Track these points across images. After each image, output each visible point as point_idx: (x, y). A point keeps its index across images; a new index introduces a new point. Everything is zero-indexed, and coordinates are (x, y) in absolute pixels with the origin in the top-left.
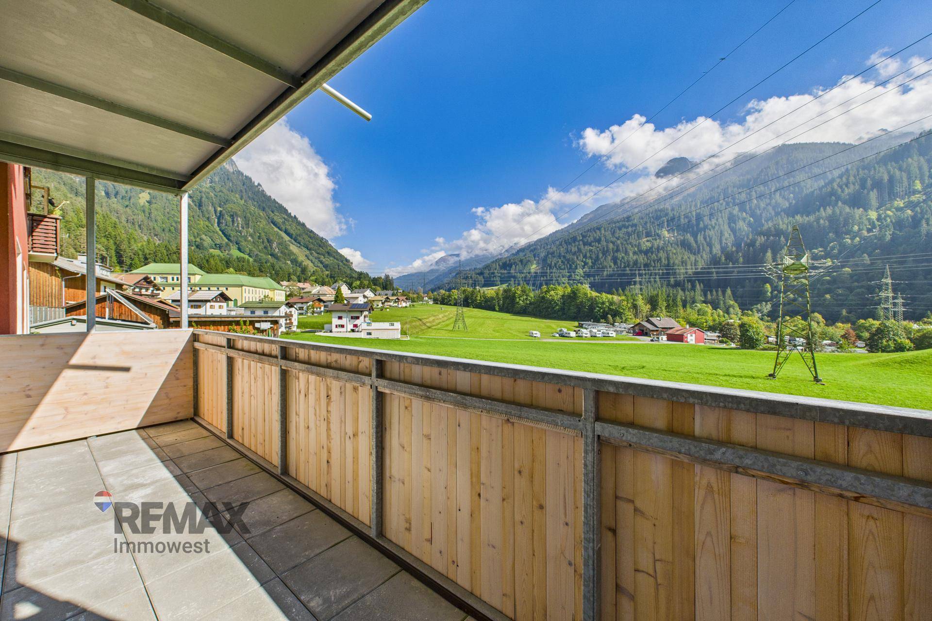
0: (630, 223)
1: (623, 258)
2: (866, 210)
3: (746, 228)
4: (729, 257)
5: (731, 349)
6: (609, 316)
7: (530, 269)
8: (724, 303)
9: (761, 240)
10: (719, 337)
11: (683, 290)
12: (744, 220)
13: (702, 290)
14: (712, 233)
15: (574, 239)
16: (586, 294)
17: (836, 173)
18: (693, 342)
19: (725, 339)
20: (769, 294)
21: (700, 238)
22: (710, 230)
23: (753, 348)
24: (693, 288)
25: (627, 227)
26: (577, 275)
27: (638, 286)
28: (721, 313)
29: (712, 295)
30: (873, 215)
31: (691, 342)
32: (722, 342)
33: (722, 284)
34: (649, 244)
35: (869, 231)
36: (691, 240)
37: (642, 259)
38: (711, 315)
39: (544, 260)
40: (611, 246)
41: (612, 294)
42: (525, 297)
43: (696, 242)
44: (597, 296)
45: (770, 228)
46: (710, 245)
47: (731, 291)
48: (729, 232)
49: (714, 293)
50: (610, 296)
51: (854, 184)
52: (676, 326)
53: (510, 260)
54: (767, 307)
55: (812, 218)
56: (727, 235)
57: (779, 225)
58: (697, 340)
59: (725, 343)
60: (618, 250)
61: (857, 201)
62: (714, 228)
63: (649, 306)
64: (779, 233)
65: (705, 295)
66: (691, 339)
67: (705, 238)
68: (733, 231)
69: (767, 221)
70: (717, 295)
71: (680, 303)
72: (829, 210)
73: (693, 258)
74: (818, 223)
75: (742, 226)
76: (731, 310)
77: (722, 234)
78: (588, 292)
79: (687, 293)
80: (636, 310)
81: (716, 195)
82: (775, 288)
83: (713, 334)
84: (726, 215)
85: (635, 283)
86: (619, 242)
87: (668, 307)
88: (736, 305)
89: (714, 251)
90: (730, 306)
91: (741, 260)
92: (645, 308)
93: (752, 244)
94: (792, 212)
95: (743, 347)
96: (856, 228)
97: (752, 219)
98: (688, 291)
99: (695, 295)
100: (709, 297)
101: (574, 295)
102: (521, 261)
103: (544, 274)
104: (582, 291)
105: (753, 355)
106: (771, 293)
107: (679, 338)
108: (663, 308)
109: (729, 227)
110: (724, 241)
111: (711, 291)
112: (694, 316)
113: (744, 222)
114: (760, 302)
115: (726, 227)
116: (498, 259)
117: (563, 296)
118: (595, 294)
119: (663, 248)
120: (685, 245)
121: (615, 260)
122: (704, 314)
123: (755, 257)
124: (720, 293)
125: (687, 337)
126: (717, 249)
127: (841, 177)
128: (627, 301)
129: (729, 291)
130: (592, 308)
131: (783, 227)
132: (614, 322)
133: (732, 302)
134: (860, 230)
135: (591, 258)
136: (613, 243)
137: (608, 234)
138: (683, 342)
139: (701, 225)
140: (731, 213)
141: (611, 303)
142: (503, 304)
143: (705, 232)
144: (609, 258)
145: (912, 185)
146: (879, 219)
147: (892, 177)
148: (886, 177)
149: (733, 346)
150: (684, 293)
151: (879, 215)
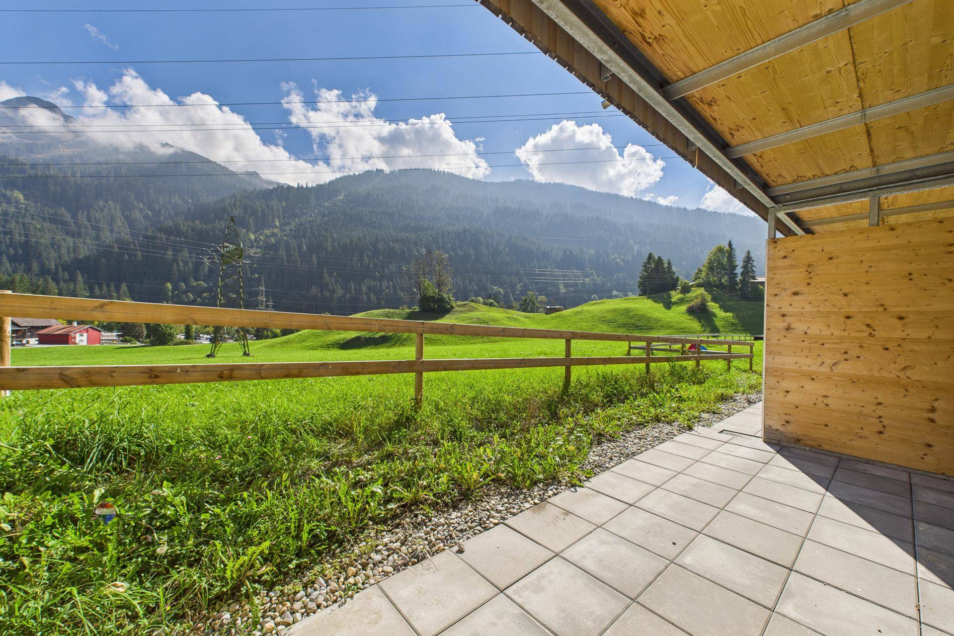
2: (246, 231)
3: (143, 221)
9: (161, 237)
10: (119, 336)
12: (141, 211)
13: (85, 283)
14: (98, 215)
17: (227, 195)
18: (85, 343)
19: (128, 338)
20: (170, 293)
21: (82, 217)
22: (97, 211)
23: (165, 344)
24: (72, 279)
29: (101, 290)
31: (81, 344)
32: (125, 341)
33: (116, 278)
35: (250, 248)
36: (68, 217)
43: (76, 222)
45: (170, 227)
46: (97, 228)
47: (127, 286)
48: (123, 219)
49: (105, 288)
51: (239, 207)
52: (56, 324)
55: (208, 226)
56: (119, 223)
57: (179, 226)
58: (90, 341)
59: (129, 341)
61: (242, 222)
62: (102, 210)
64: (179, 233)
65: (91, 288)
66: (81, 339)
67: (89, 220)
68: (128, 219)
69: (167, 219)
70: (109, 290)
72: (223, 225)
73: (70, 241)
74: (214, 232)
75: (137, 215)
77: (112, 220)
79: (62, 284)
82: (175, 288)
83: (110, 334)
94: (191, 216)
95: (153, 344)
97: (150, 212)
98: (64, 282)
99: (75, 288)
100: (97, 291)
105: (167, 350)
106: (172, 292)
109: (123, 214)
110: (116, 229)
111: (100, 285)
113: (142, 213)
115: (119, 213)
120: (54, 219)
124: (113, 288)
125: (75, 338)
127: (230, 197)
129: (124, 287)
131: (184, 228)
138: (67, 343)
143: (89, 212)
145: (274, 221)
146: (256, 240)
147: (263, 211)
148: (260, 209)
149: (139, 344)
150: (58, 284)
151: (256, 238)
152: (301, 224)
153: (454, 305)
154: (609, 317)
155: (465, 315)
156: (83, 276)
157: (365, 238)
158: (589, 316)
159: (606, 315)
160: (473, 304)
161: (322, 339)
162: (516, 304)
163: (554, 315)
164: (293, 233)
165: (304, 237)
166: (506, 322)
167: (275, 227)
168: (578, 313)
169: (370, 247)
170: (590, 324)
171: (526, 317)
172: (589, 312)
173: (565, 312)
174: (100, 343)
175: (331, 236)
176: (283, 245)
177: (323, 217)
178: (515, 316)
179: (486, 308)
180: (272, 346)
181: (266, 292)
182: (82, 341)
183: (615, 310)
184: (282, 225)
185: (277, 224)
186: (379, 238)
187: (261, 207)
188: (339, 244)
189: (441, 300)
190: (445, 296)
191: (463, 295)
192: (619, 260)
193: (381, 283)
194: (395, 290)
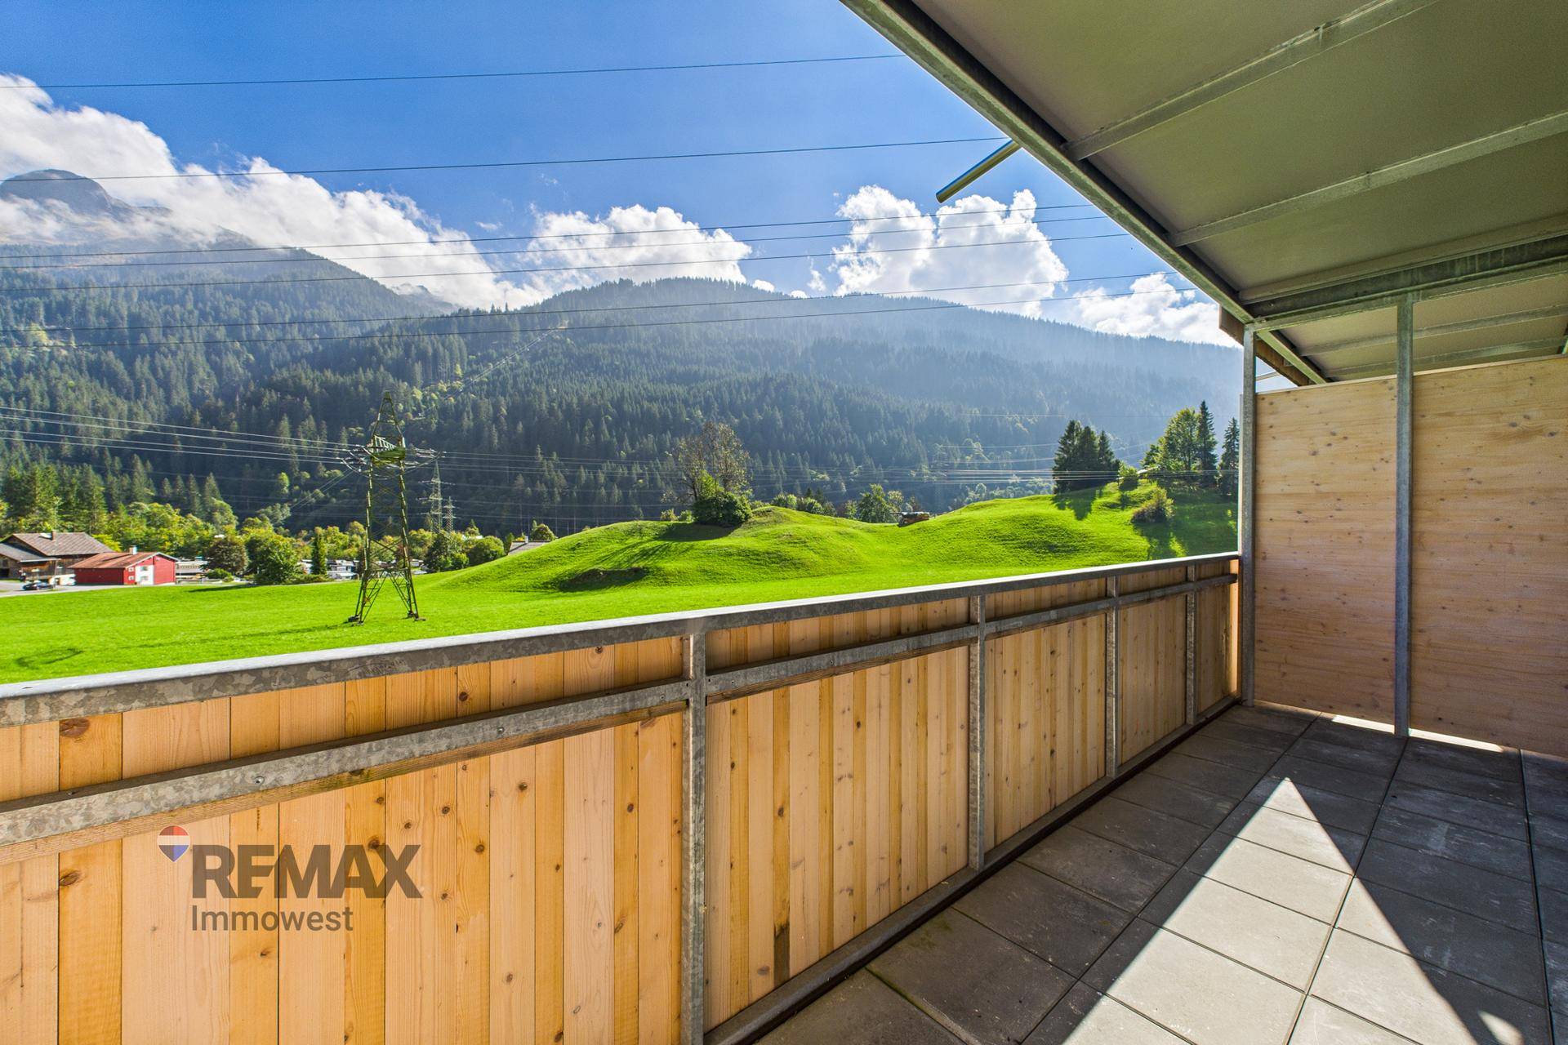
2: (411, 386)
3: (241, 370)
4: (211, 417)
5: (238, 587)
8: (203, 503)
9: (270, 397)
10: (204, 567)
12: (237, 354)
13: (149, 475)
14: (168, 362)
17: (376, 325)
18: (150, 582)
19: (219, 571)
20: (286, 490)
21: (142, 367)
22: (166, 357)
23: (279, 582)
24: (128, 469)
28: (200, 523)
29: (174, 486)
30: (419, 394)
31: (144, 583)
32: (212, 576)
33: (198, 467)
35: (415, 414)
36: (120, 367)
38: (179, 526)
43: (132, 374)
45: (285, 380)
46: (166, 385)
47: (216, 480)
48: (208, 368)
49: (180, 482)
51: (397, 347)
52: (103, 551)
54: (286, 512)
55: (348, 380)
56: (202, 374)
57: (300, 379)
58: (158, 578)
59: (222, 577)
61: (401, 371)
62: (174, 354)
64: (300, 391)
65: (159, 486)
66: (144, 575)
67: (154, 370)
68: (217, 369)
69: (280, 367)
70: (187, 487)
71: (99, 501)
72: (370, 374)
73: (123, 406)
74: (356, 388)
75: (231, 360)
76: (217, 515)
77: (192, 370)
79: (110, 478)
81: (177, 291)
82: (294, 481)
83: (189, 563)
84: (201, 334)
87: (64, 507)
88: (228, 507)
89: (176, 400)
90: (214, 509)
91: (235, 425)
93: (256, 400)
94: (319, 362)
95: (260, 582)
96: (401, 407)
97: (251, 357)
98: (114, 474)
99: (132, 484)
100: (168, 488)
105: (282, 594)
106: (290, 488)
107: (115, 576)
108: (53, 510)
109: (208, 360)
110: (197, 385)
111: (173, 480)
112: (138, 529)
113: (238, 358)
114: (272, 503)
115: (201, 359)
119: (33, 369)
120: (97, 371)
122: (164, 523)
123: (261, 422)
124: (193, 483)
125: (133, 574)
126: (181, 396)
127: (382, 330)
129: (211, 481)
131: (307, 383)
133: (219, 502)
134: (405, 410)
138: (122, 583)
139: (144, 340)
140: (210, 335)
143: (153, 357)
145: (452, 368)
146: (424, 401)
147: (436, 352)
148: (430, 351)
149: (237, 581)
150: (104, 476)
151: (424, 396)
152: (498, 372)
153: (750, 512)
154: (1006, 530)
155: (767, 530)
156: (144, 464)
157: (602, 396)
158: (973, 528)
159: (999, 527)
160: (781, 510)
161: (535, 573)
162: (852, 506)
163: (915, 526)
164: (486, 388)
165: (504, 395)
166: (835, 541)
167: (456, 378)
168: (952, 524)
169: (612, 410)
170: (974, 543)
171: (869, 531)
172: (972, 521)
173: (934, 521)
174: (174, 580)
175: (548, 392)
176: (469, 408)
177: (533, 361)
178: (850, 530)
179: (802, 515)
180: (453, 586)
181: (443, 487)
182: (145, 578)
183: (1014, 520)
184: (467, 375)
185: (459, 372)
186: (626, 395)
187: (433, 344)
188: (560, 405)
189: (731, 505)
190: (736, 498)
191: (766, 491)
192: (1020, 425)
193: (629, 469)
194: (653, 480)
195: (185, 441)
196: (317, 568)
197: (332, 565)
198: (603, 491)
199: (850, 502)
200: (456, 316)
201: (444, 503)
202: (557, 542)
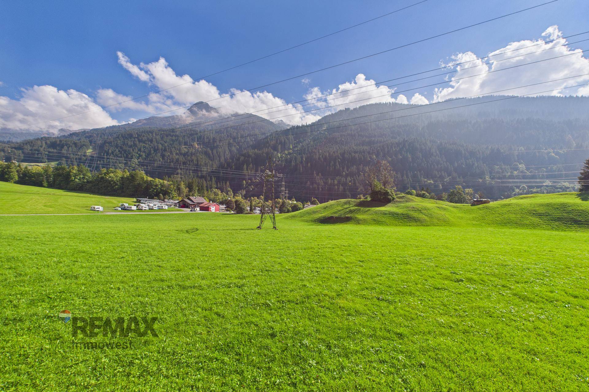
0: (174, 134)
1: (169, 156)
2: (277, 153)
3: (236, 151)
4: (229, 165)
6: (161, 195)
7: (85, 152)
8: (226, 189)
9: (242, 158)
10: (225, 207)
11: (206, 180)
12: (235, 146)
13: (215, 181)
14: (220, 150)
15: (131, 136)
16: (143, 178)
17: (269, 134)
18: (214, 211)
19: (229, 209)
20: (245, 186)
21: (215, 152)
23: (242, 213)
24: (211, 179)
25: (172, 136)
26: (133, 163)
27: (179, 176)
28: (225, 195)
29: (220, 185)
30: (279, 155)
32: (227, 210)
33: (225, 180)
34: (186, 150)
35: (278, 161)
36: (210, 152)
37: (182, 158)
38: (221, 196)
39: (101, 147)
40: (160, 146)
41: (163, 179)
42: (82, 176)
43: (213, 154)
44: (151, 180)
45: (245, 153)
46: (219, 157)
47: (229, 183)
48: (228, 151)
50: (161, 181)
51: (274, 140)
52: (205, 202)
53: (60, 141)
54: (244, 192)
55: (261, 152)
56: (227, 153)
58: (216, 210)
59: (229, 211)
60: (165, 150)
61: (275, 148)
62: (221, 148)
63: (188, 189)
64: (249, 156)
65: (217, 185)
66: (213, 209)
67: (217, 153)
68: (230, 151)
69: (244, 149)
70: (223, 184)
71: (205, 188)
72: (266, 150)
73: (211, 163)
75: (234, 149)
76: (229, 193)
77: (225, 152)
78: (145, 177)
79: (208, 182)
80: (180, 191)
81: (223, 130)
82: (247, 183)
83: (222, 206)
84: (227, 141)
85: (177, 174)
86: (166, 145)
87: (198, 190)
88: (231, 190)
89: (221, 160)
90: (229, 191)
91: (234, 167)
92: (185, 190)
93: (238, 159)
94: (254, 147)
95: (237, 213)
96: (274, 159)
97: (238, 147)
99: (212, 184)
100: (219, 185)
101: (132, 177)
102: (75, 144)
103: (100, 158)
104: (139, 176)
106: (246, 185)
107: (207, 209)
108: (196, 191)
110: (226, 156)
111: (220, 183)
112: (212, 196)
114: (241, 189)
115: (227, 148)
116: (45, 137)
117: (122, 178)
118: (150, 179)
119: (194, 154)
120: (206, 153)
121: (163, 156)
122: (217, 194)
123: (239, 167)
124: (224, 184)
125: (210, 208)
126: (222, 159)
127: (270, 136)
128: (174, 185)
129: (228, 183)
130: (147, 188)
131: (251, 153)
132: (165, 199)
133: (229, 189)
134: (276, 160)
135: (144, 152)
136: (162, 145)
137: (158, 137)
138: (208, 211)
139: (215, 145)
140: (229, 142)
141: (162, 186)
142: (54, 181)
143: (217, 149)
144: (159, 154)
145: (289, 146)
146: (281, 157)
147: (285, 141)
148: (283, 141)
149: (232, 212)
150: (206, 182)
151: (281, 156)
152: (303, 146)
153: (395, 197)
154: (541, 210)
155: (403, 205)
157: (337, 152)
158: (518, 208)
159: (537, 209)
160: (409, 196)
161: (312, 216)
162: (445, 195)
163: (481, 206)
164: (299, 151)
165: (304, 154)
166: (436, 211)
167: (290, 149)
168: (505, 205)
169: (340, 157)
170: (519, 216)
171: (454, 207)
172: (518, 205)
173: (492, 204)
174: (219, 211)
175: (319, 152)
176: (293, 159)
177: (314, 141)
178: (444, 206)
179: (419, 199)
180: (287, 218)
183: (548, 205)
184: (294, 147)
185: (291, 147)
186: (346, 151)
188: (322, 156)
189: (386, 193)
190: (389, 191)
191: (403, 188)
192: (553, 154)
193: (346, 179)
194: (355, 183)
195: (223, 173)
196: (251, 210)
197: (255, 209)
198: (336, 187)
199: (444, 193)
200: (291, 129)
201: (285, 190)
202: (320, 205)
